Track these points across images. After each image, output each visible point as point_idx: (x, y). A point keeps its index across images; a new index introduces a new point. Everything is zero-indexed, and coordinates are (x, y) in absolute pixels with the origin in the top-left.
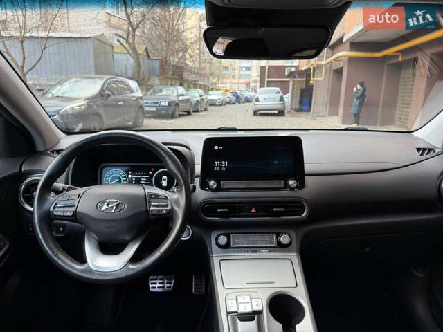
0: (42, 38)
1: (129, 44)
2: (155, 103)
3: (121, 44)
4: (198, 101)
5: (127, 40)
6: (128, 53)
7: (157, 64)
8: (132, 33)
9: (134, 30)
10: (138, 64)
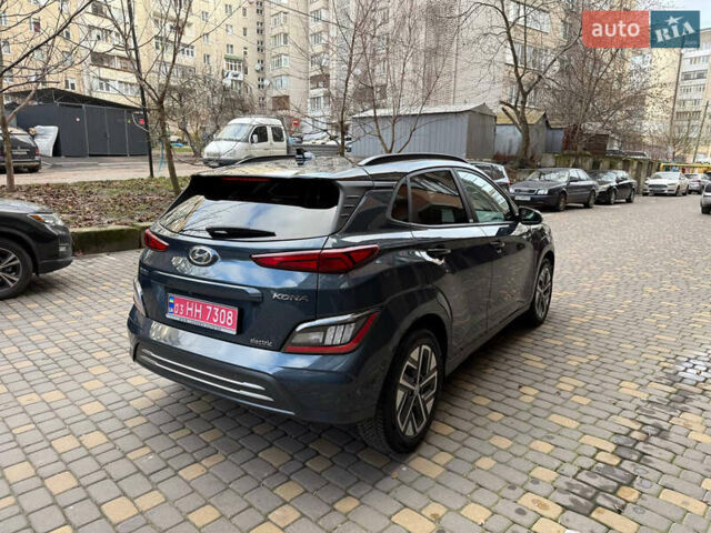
0: (414, 115)
1: (517, 113)
2: (531, 191)
3: (507, 114)
4: (611, 187)
5: (514, 108)
6: (515, 124)
7: (560, 136)
8: (521, 98)
9: (525, 95)
10: (526, 139)
